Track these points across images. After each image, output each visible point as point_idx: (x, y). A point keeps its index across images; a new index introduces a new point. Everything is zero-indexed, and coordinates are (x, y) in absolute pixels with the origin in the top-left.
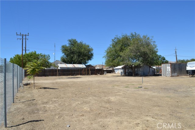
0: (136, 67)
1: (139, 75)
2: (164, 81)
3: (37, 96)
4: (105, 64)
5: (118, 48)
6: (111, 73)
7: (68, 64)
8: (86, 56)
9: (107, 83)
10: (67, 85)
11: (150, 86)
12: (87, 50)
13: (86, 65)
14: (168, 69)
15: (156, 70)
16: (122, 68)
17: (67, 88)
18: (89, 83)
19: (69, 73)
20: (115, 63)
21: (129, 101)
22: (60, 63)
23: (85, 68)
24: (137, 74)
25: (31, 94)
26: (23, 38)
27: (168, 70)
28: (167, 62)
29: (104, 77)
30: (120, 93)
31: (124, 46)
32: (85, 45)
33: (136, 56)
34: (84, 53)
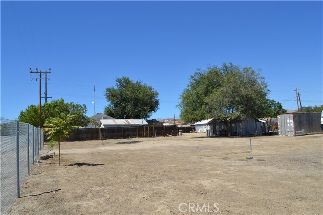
0: (232, 121)
1: (238, 135)
2: (287, 145)
3: (63, 181)
4: (181, 116)
5: (201, 90)
6: (189, 132)
7: (118, 119)
8: (146, 104)
9: (188, 151)
10: (117, 158)
11: (266, 155)
12: (149, 95)
13: (148, 119)
14: (290, 123)
16: (209, 124)
17: (118, 164)
18: (155, 152)
19: (120, 134)
20: (197, 116)
22: (105, 118)
23: (146, 125)
24: (236, 133)
25: (53, 177)
26: (41, 77)
27: (288, 125)
28: (284, 112)
29: (180, 140)
30: (217, 171)
31: (211, 87)
32: (146, 87)
33: (233, 104)
34: (143, 100)
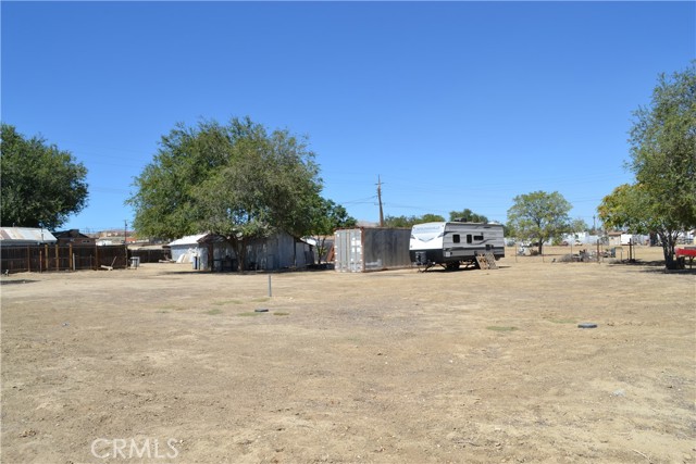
0: (248, 239)
1: (258, 269)
2: (341, 288)
4: (135, 226)
5: (183, 170)
6: (156, 261)
8: (55, 194)
9: (140, 299)
11: (294, 304)
12: (62, 173)
13: (58, 230)
14: (356, 247)
15: (315, 251)
16: (201, 244)
18: (64, 302)
20: (172, 225)
21: (219, 363)
23: (52, 243)
24: (253, 264)
27: (353, 250)
28: (351, 224)
29: (130, 278)
30: (186, 336)
31: (205, 164)
32: (54, 152)
33: (249, 203)
34: (47, 182)
